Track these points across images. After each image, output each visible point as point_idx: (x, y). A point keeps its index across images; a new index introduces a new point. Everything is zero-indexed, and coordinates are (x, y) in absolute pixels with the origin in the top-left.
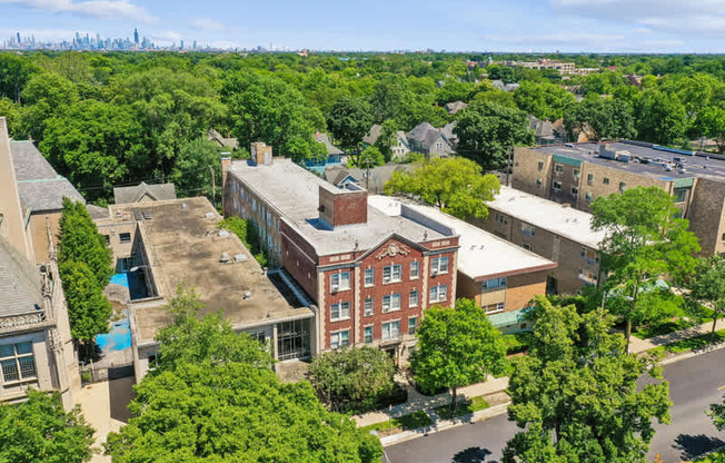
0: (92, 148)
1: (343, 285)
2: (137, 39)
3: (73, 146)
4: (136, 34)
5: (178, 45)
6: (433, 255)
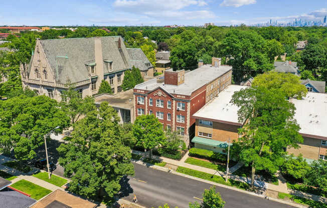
1: (142, 102)
6: (178, 101)
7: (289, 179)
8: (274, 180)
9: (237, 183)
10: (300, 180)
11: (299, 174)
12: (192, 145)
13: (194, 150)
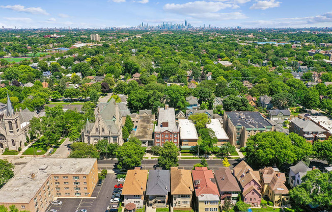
0: (137, 101)
1: (158, 137)
2: (186, 25)
3: (133, 100)
4: (186, 22)
5: (203, 26)
6: (174, 134)
7: (214, 153)
8: (210, 154)
9: (201, 158)
10: (217, 153)
11: (217, 151)
12: (181, 149)
13: (182, 151)
